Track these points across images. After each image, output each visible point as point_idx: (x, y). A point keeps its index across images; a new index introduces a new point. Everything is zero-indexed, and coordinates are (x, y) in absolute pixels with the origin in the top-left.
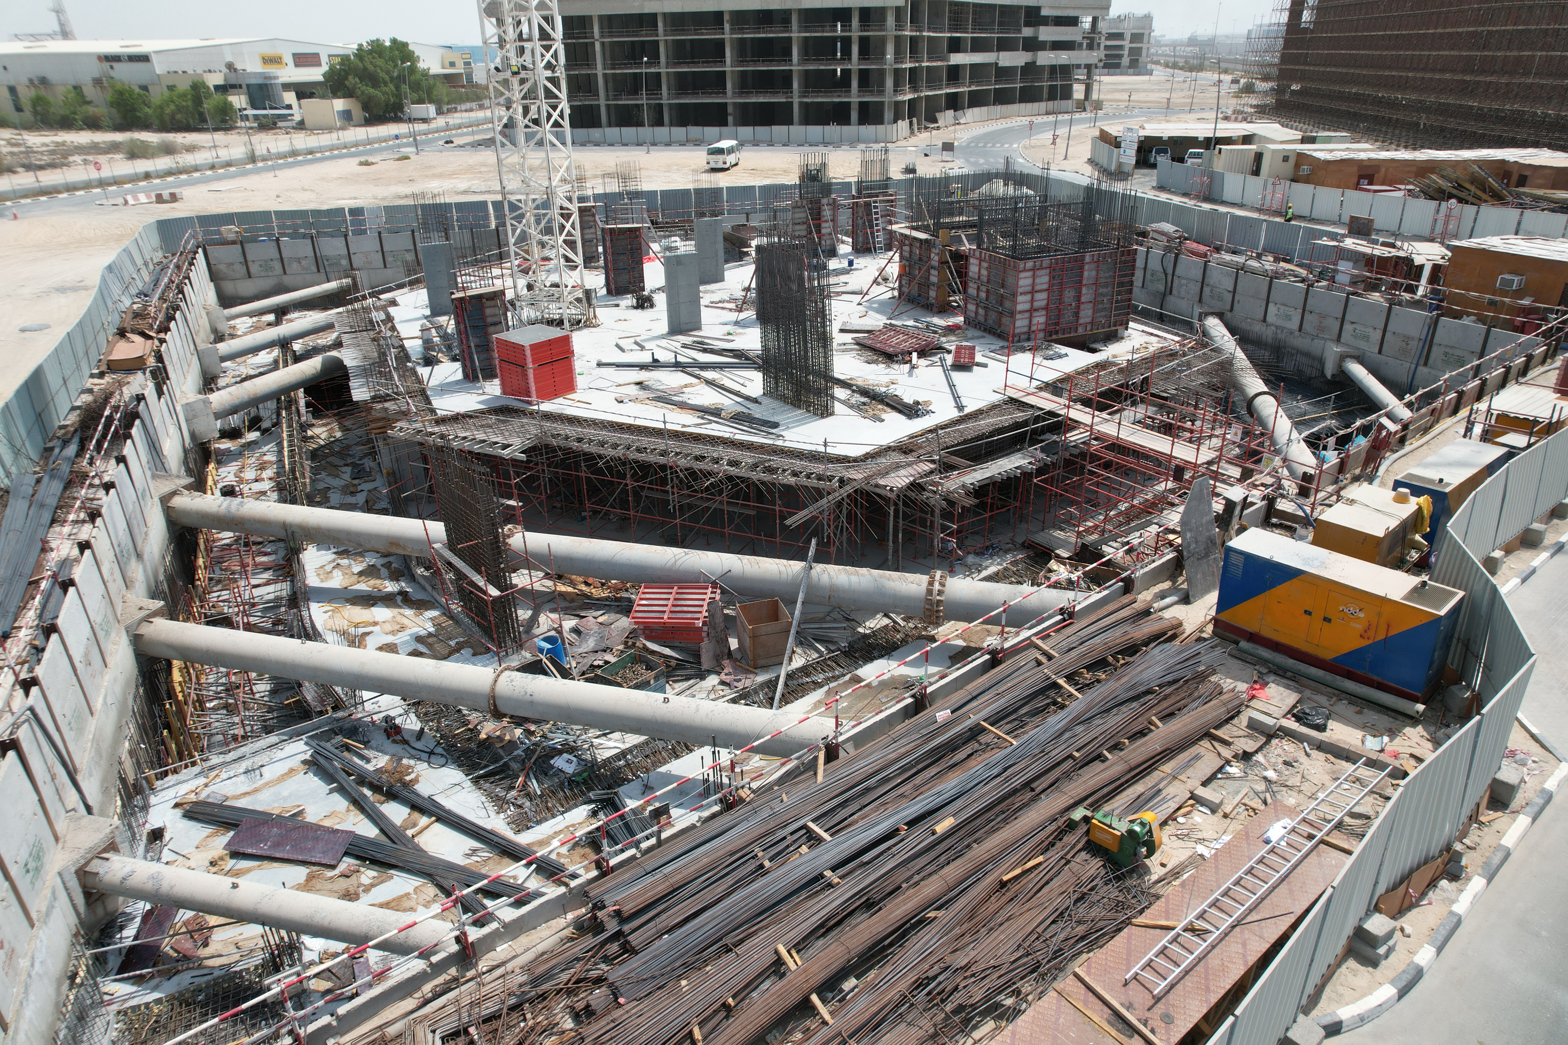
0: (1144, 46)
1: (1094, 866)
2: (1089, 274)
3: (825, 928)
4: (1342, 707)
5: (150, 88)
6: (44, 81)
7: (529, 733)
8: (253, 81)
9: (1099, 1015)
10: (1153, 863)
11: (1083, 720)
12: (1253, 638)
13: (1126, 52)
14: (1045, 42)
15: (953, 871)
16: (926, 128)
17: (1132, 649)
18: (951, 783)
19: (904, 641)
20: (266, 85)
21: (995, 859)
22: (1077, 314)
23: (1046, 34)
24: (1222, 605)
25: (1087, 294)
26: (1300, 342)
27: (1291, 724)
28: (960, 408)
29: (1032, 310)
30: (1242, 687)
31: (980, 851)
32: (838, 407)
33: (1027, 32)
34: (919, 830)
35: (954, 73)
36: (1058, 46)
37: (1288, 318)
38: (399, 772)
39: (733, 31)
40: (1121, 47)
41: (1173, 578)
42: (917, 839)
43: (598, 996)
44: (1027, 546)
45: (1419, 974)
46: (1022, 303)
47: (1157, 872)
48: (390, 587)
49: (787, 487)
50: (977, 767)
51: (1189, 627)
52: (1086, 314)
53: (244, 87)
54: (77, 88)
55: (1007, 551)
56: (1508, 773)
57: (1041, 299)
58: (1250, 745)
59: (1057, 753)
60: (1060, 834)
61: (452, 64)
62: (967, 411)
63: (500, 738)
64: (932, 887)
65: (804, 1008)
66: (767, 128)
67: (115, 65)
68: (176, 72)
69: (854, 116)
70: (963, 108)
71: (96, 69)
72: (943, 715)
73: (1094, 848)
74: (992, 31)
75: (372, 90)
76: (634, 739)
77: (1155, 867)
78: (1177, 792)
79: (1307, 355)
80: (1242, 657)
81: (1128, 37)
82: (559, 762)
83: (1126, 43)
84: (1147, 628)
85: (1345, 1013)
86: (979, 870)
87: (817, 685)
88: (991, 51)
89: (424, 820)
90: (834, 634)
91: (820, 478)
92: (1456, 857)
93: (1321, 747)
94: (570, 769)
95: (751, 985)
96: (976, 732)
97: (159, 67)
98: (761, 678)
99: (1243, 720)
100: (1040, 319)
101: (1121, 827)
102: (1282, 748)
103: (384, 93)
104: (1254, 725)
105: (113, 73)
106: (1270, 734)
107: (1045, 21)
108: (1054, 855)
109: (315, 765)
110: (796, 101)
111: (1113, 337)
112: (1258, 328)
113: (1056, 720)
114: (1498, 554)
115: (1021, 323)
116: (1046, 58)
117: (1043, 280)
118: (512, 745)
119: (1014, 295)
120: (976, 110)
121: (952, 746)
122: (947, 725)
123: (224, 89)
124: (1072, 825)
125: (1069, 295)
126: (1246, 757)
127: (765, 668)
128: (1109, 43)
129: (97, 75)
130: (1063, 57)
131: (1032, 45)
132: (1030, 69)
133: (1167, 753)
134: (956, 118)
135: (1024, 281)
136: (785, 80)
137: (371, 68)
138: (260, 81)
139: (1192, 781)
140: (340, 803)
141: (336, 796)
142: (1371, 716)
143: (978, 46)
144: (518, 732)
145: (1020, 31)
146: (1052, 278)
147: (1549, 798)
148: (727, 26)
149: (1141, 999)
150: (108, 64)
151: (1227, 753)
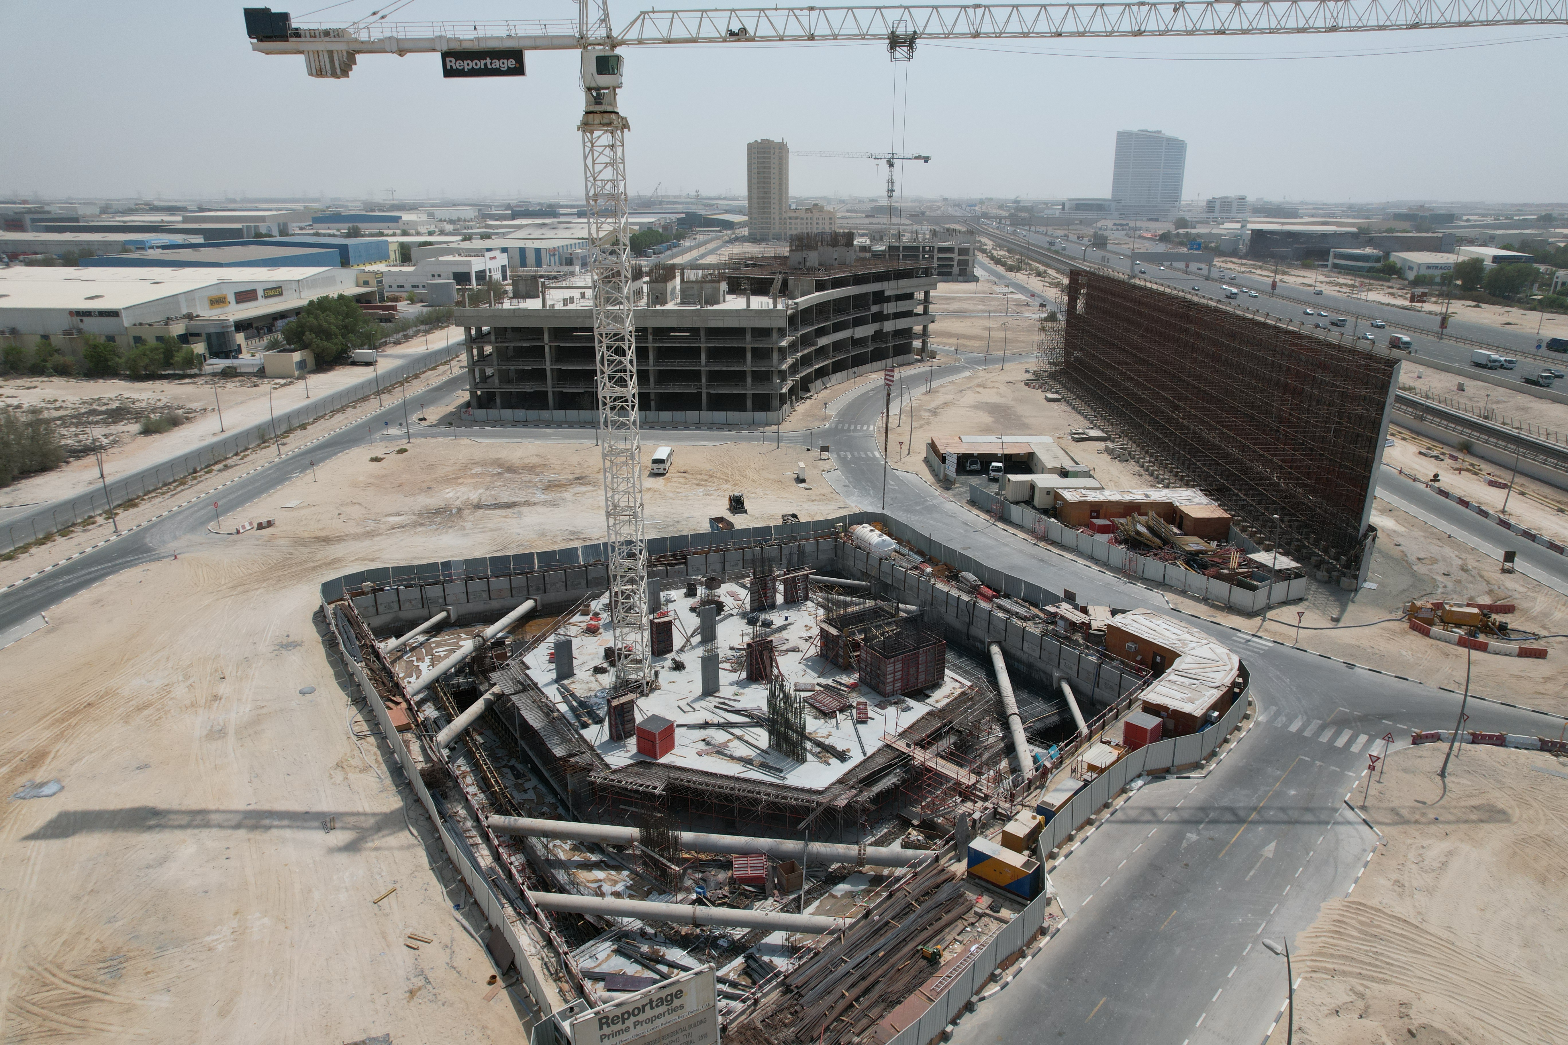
0: (970, 258)
1: (925, 962)
2: (922, 659)
3: (853, 985)
4: (1007, 903)
5: (117, 338)
6: (13, 331)
7: (702, 930)
8: (212, 330)
9: (924, 998)
10: (942, 960)
11: (920, 916)
12: (980, 878)
13: (956, 263)
14: (888, 315)
15: (885, 967)
16: (802, 398)
17: (938, 886)
18: (882, 941)
19: (849, 874)
20: (223, 333)
21: (896, 963)
22: (917, 679)
23: (890, 308)
24: (970, 865)
25: (922, 668)
26: (1040, 665)
27: (988, 911)
28: (865, 754)
29: (894, 681)
30: (975, 897)
31: (892, 961)
32: (809, 756)
33: (875, 309)
34: (874, 956)
35: (822, 352)
36: (898, 315)
37: (1034, 650)
38: (656, 952)
39: (654, 341)
40: (951, 259)
41: (955, 850)
42: (873, 959)
43: (797, 1008)
44: (899, 817)
45: (1007, 984)
46: (890, 679)
47: (943, 963)
48: (594, 858)
49: (793, 806)
50: (889, 935)
51: (959, 874)
52: (922, 677)
53: (204, 335)
54: (45, 337)
55: (889, 820)
56: (1045, 925)
57: (898, 675)
58: (973, 920)
59: (913, 928)
60: (914, 954)
61: (366, 283)
62: (868, 755)
63: (692, 934)
64: (880, 972)
65: (851, 1006)
66: (683, 413)
67: (85, 319)
68: (141, 324)
69: (749, 403)
70: (828, 375)
71: (67, 322)
72: (876, 918)
73: (924, 957)
74: (848, 314)
75: (325, 343)
76: (746, 930)
77: (942, 961)
78: (949, 938)
79: (1044, 672)
80: (977, 885)
81: (956, 251)
82: (721, 942)
83: (955, 256)
84: (943, 877)
85: (986, 994)
86: (892, 966)
87: (817, 899)
88: (848, 328)
89: (676, 971)
90: (818, 874)
91: (808, 801)
92: (1023, 951)
93: (996, 919)
94: (726, 945)
95: (835, 1003)
96: (887, 923)
97: (127, 321)
98: (791, 897)
99: (972, 912)
100: (898, 685)
101: (931, 951)
102: (985, 920)
103: (336, 344)
104: (976, 913)
105: (81, 326)
106: (981, 916)
107: (888, 299)
108: (913, 960)
109: (618, 952)
110: (704, 391)
111: (936, 684)
112: (1019, 653)
113: (912, 917)
114: (1073, 832)
115: (889, 688)
116: (889, 326)
117: (899, 666)
118: (698, 937)
119: (885, 675)
120: (838, 375)
121: (880, 929)
122: (878, 921)
123: (185, 338)
124: (918, 951)
125: (912, 670)
126: (973, 924)
127: (792, 893)
128: (941, 255)
129: (66, 327)
130: (902, 324)
131: (879, 317)
132: (878, 336)
133: (947, 925)
134: (824, 384)
135: (890, 669)
136: (695, 376)
137: (325, 324)
138: (218, 330)
139: (954, 934)
140: (639, 968)
141: (634, 965)
142: (1015, 906)
143: (838, 328)
144: (698, 931)
145: (869, 309)
146: (903, 664)
147: (1058, 930)
148: (650, 337)
149: (934, 993)
150: (79, 318)
151: (966, 923)
